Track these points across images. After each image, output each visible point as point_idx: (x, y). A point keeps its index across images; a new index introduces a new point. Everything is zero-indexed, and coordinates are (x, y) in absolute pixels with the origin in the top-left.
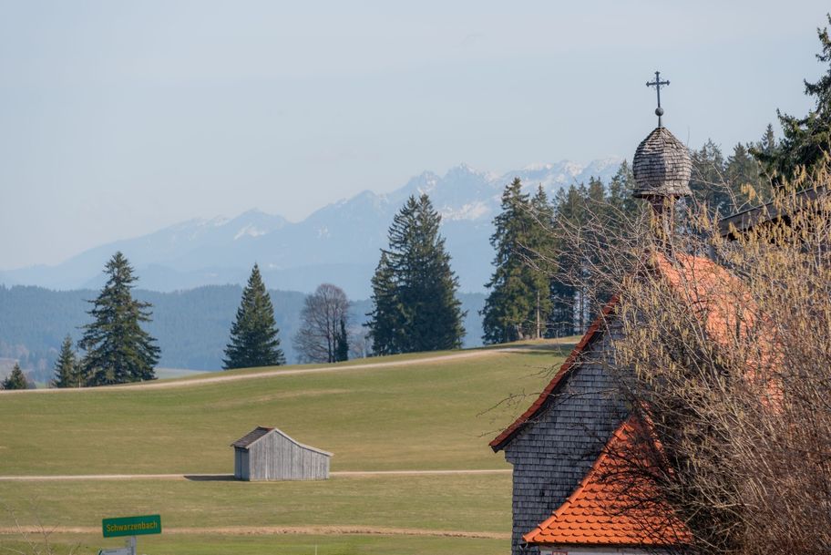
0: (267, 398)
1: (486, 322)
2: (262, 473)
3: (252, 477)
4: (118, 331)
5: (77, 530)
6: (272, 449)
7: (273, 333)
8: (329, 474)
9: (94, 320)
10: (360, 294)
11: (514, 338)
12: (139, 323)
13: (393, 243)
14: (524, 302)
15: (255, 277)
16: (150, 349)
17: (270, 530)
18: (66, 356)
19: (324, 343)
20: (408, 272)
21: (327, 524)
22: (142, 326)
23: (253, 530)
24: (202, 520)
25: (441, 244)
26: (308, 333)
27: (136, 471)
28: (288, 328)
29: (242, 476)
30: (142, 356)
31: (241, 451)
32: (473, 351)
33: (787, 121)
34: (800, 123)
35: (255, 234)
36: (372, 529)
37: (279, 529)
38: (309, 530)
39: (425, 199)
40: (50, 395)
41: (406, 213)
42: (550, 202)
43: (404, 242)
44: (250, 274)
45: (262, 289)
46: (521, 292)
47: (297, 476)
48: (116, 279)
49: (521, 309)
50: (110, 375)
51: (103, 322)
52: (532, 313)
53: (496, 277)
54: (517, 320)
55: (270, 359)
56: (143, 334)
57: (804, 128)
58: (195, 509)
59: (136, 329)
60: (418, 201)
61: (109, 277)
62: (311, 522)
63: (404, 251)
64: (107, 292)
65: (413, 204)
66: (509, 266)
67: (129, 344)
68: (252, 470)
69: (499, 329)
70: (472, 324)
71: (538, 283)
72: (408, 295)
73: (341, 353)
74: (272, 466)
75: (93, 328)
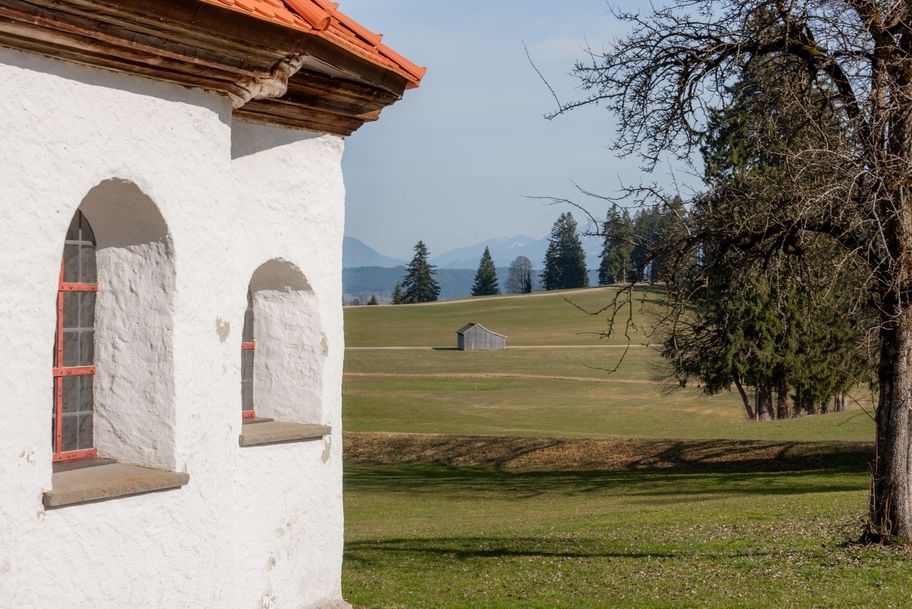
0: (484, 310)
1: (600, 275)
2: (471, 347)
3: (466, 348)
4: (420, 279)
5: (361, 374)
6: (476, 334)
7: (496, 280)
8: (506, 347)
9: (408, 273)
10: (539, 265)
11: (613, 282)
12: (430, 275)
13: (554, 236)
14: (618, 265)
15: (487, 253)
16: (436, 288)
17: (462, 375)
18: (397, 292)
19: (520, 285)
20: (560, 250)
21: (493, 372)
22: (432, 276)
23: (453, 375)
24: (429, 370)
25: (577, 236)
26: (512, 280)
27: (409, 345)
28: (501, 280)
29: (461, 348)
30: (431, 291)
31: (461, 335)
32: (594, 289)
33: (712, 110)
34: (720, 111)
35: (520, 245)
36: (516, 375)
37: (467, 375)
38: (483, 375)
39: (569, 214)
40: (391, 308)
41: (560, 221)
42: (632, 215)
43: (559, 235)
44: (484, 251)
45: (490, 258)
46: (616, 260)
47: (489, 348)
48: (419, 253)
49: (616, 268)
50: (416, 299)
51: (413, 275)
52: (621, 270)
53: (604, 252)
54: (614, 273)
55: (494, 292)
56: (433, 281)
57: (722, 114)
58: (428, 364)
59: (429, 278)
60: (566, 215)
61: (416, 253)
62: (485, 371)
63: (559, 240)
64: (415, 260)
65: (563, 217)
66: (610, 247)
67: (426, 285)
68: (465, 344)
69: (605, 278)
70: (593, 278)
71: (624, 255)
72: (561, 261)
73: (528, 289)
74: (476, 342)
75: (408, 277)
